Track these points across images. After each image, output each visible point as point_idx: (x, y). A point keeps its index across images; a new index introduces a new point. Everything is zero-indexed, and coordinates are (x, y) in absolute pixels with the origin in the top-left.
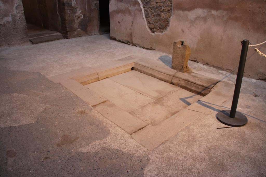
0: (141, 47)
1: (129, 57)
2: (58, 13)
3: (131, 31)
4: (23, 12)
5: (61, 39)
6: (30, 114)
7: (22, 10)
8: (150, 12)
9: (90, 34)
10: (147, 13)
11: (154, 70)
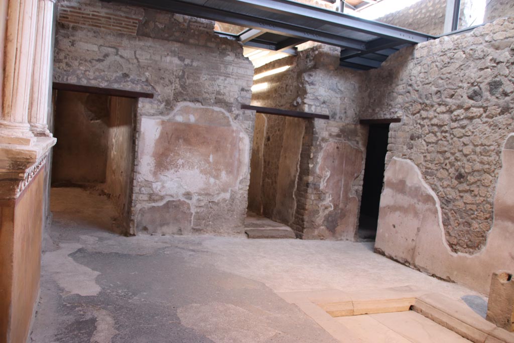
0: (430, 273)
1: (407, 286)
2: (294, 196)
3: (414, 243)
4: (248, 188)
5: (292, 238)
6: (255, 337)
7: (246, 186)
8: (453, 217)
9: (339, 239)
10: (446, 218)
11: (452, 316)
